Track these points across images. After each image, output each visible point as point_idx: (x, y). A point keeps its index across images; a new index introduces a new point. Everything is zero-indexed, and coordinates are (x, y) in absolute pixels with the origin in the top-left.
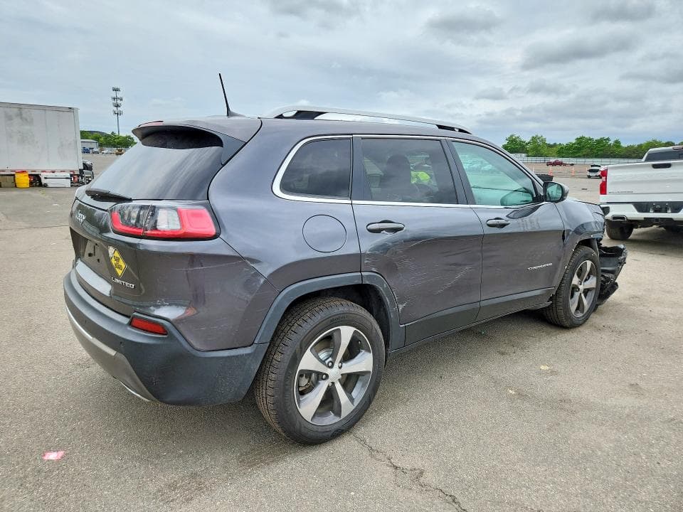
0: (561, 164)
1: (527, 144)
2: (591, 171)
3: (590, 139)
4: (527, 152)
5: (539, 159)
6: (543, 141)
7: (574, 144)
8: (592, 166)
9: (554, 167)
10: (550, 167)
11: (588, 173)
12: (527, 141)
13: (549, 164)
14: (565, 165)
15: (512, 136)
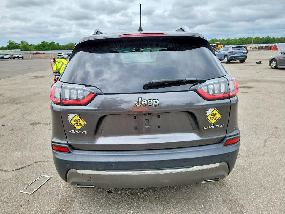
0: (39, 53)
1: (19, 45)
2: (59, 56)
3: (48, 43)
4: (20, 48)
5: (27, 51)
6: (27, 43)
7: (41, 44)
8: (59, 54)
9: (36, 55)
10: (35, 55)
11: (58, 57)
12: (19, 43)
13: (34, 54)
14: (41, 54)
15: (10, 41)
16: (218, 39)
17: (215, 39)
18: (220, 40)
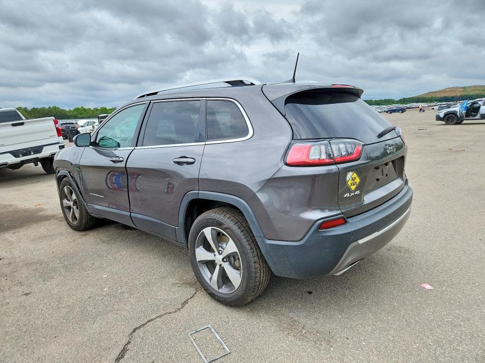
16: (86, 107)
17: (82, 107)
18: (90, 109)
